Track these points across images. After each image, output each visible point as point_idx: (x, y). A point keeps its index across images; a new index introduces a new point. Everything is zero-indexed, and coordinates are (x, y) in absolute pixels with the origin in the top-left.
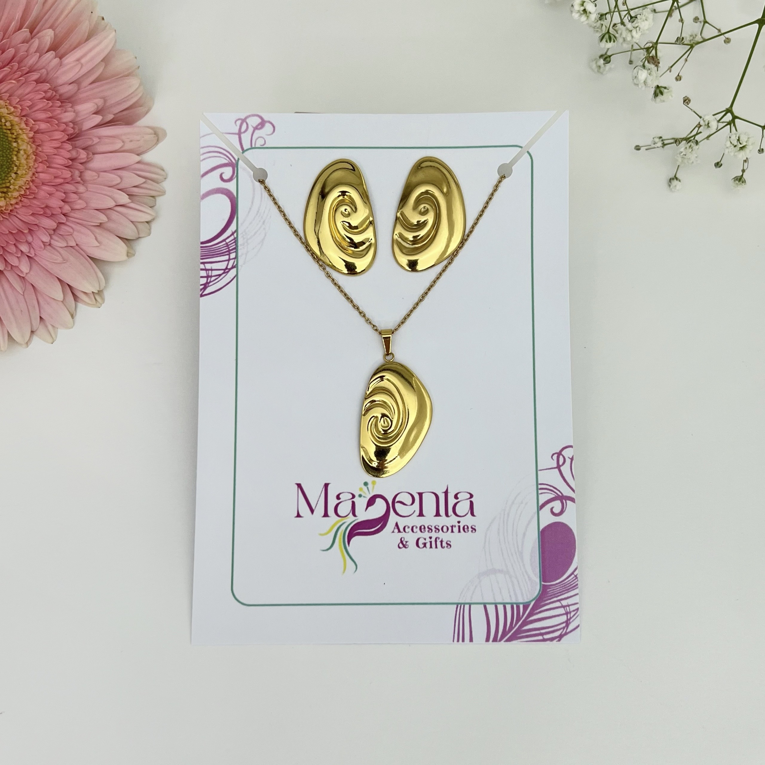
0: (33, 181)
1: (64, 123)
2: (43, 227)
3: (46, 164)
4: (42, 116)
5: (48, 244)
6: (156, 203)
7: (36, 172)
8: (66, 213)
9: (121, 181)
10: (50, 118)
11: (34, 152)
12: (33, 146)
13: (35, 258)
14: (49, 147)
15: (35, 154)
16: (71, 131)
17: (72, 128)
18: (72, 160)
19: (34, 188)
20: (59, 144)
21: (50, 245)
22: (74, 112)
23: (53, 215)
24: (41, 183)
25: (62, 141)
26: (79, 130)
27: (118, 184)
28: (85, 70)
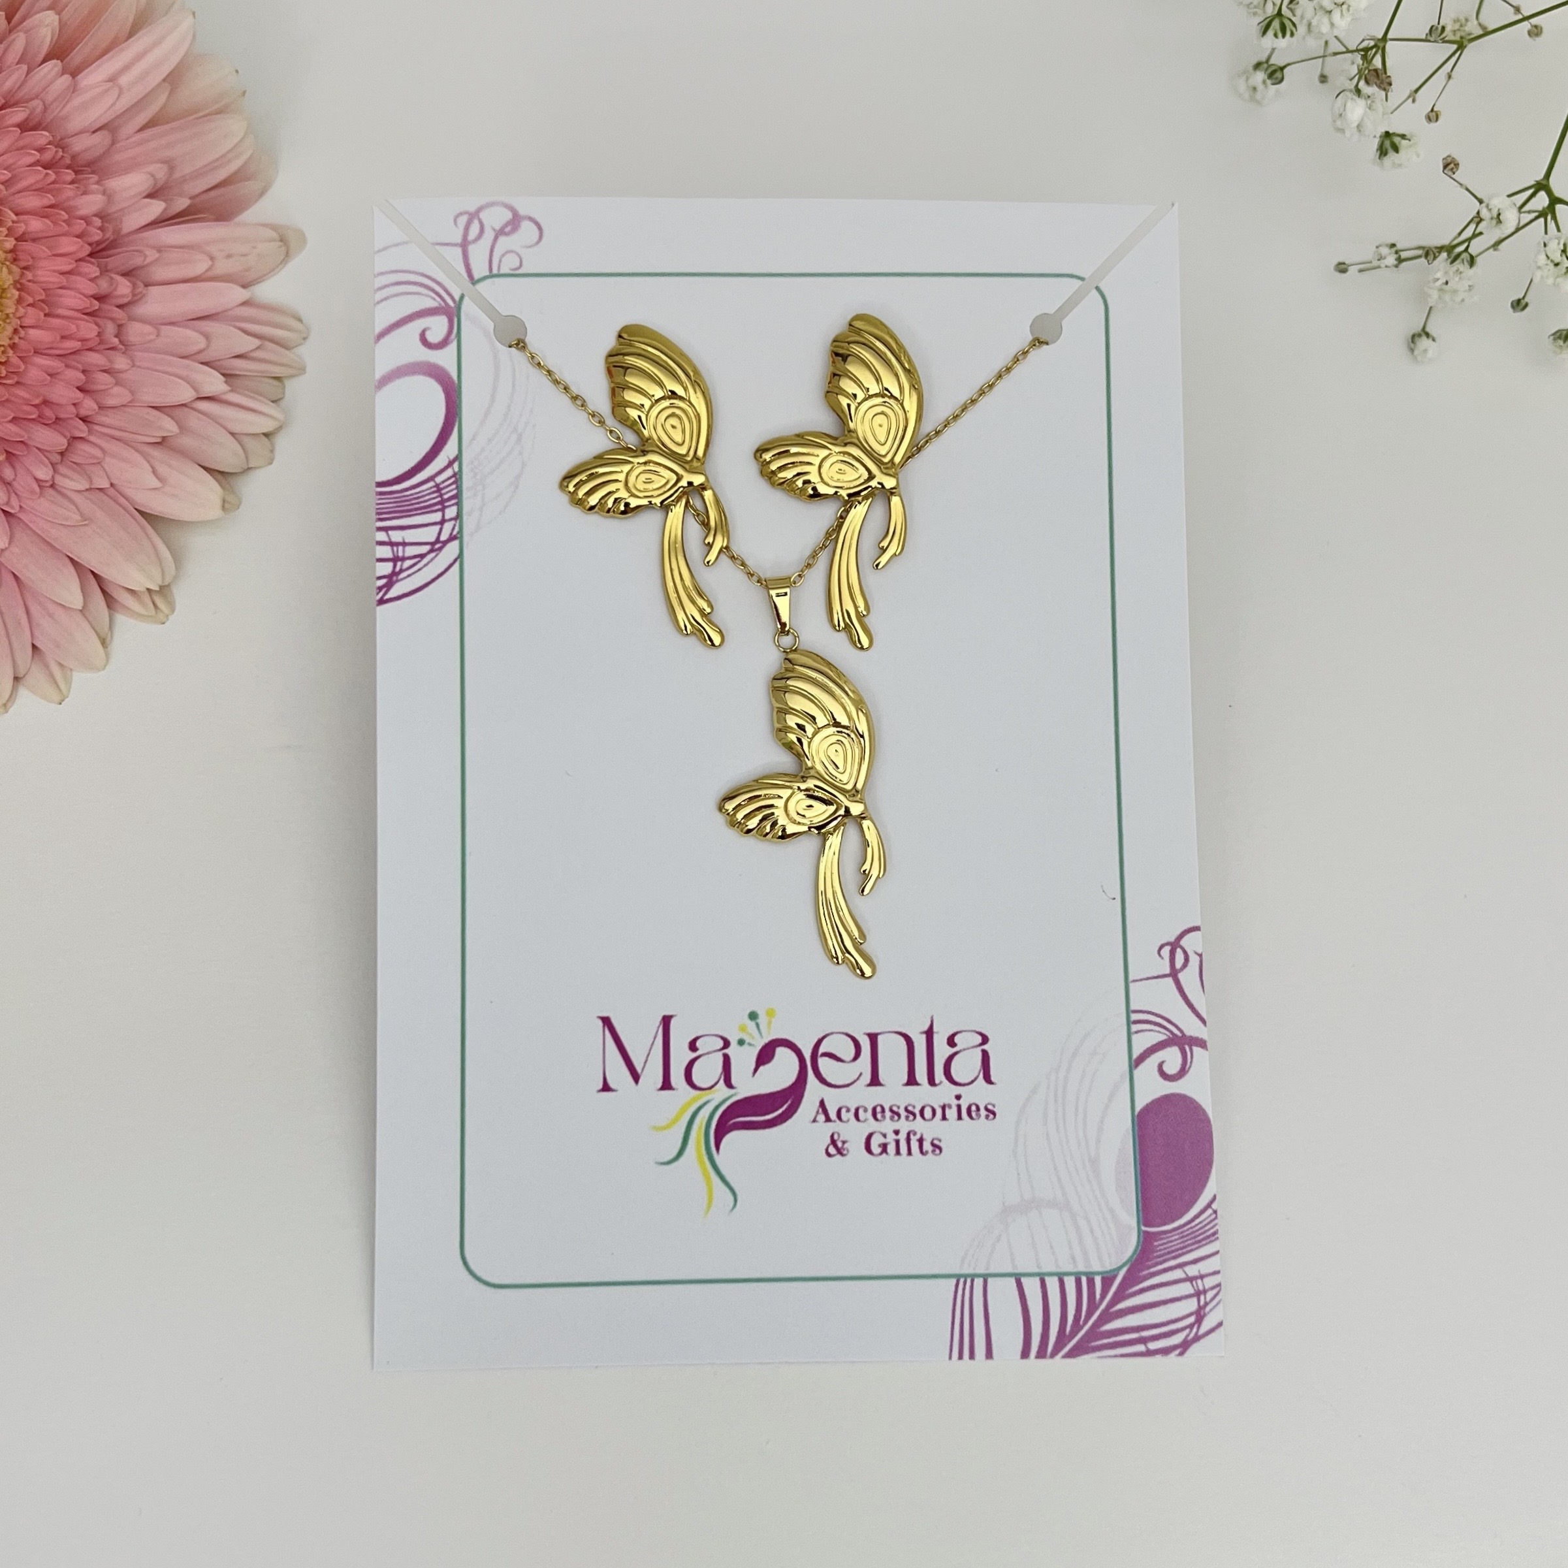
0: (13, 346)
1: (81, 218)
2: (39, 449)
3: (42, 309)
4: (33, 202)
5: (48, 484)
6: (284, 393)
7: (22, 327)
8: (87, 417)
10: (51, 206)
11: (16, 282)
12: (15, 268)
13: (21, 516)
14: (49, 270)
15: (19, 286)
16: (97, 236)
17: (100, 229)
18: (100, 298)
19: (14, 360)
20: (70, 264)
21: (52, 486)
22: (104, 193)
23: (58, 419)
24: (32, 351)
25: (78, 258)
26: (114, 232)
27: (200, 352)
28: (126, 102)
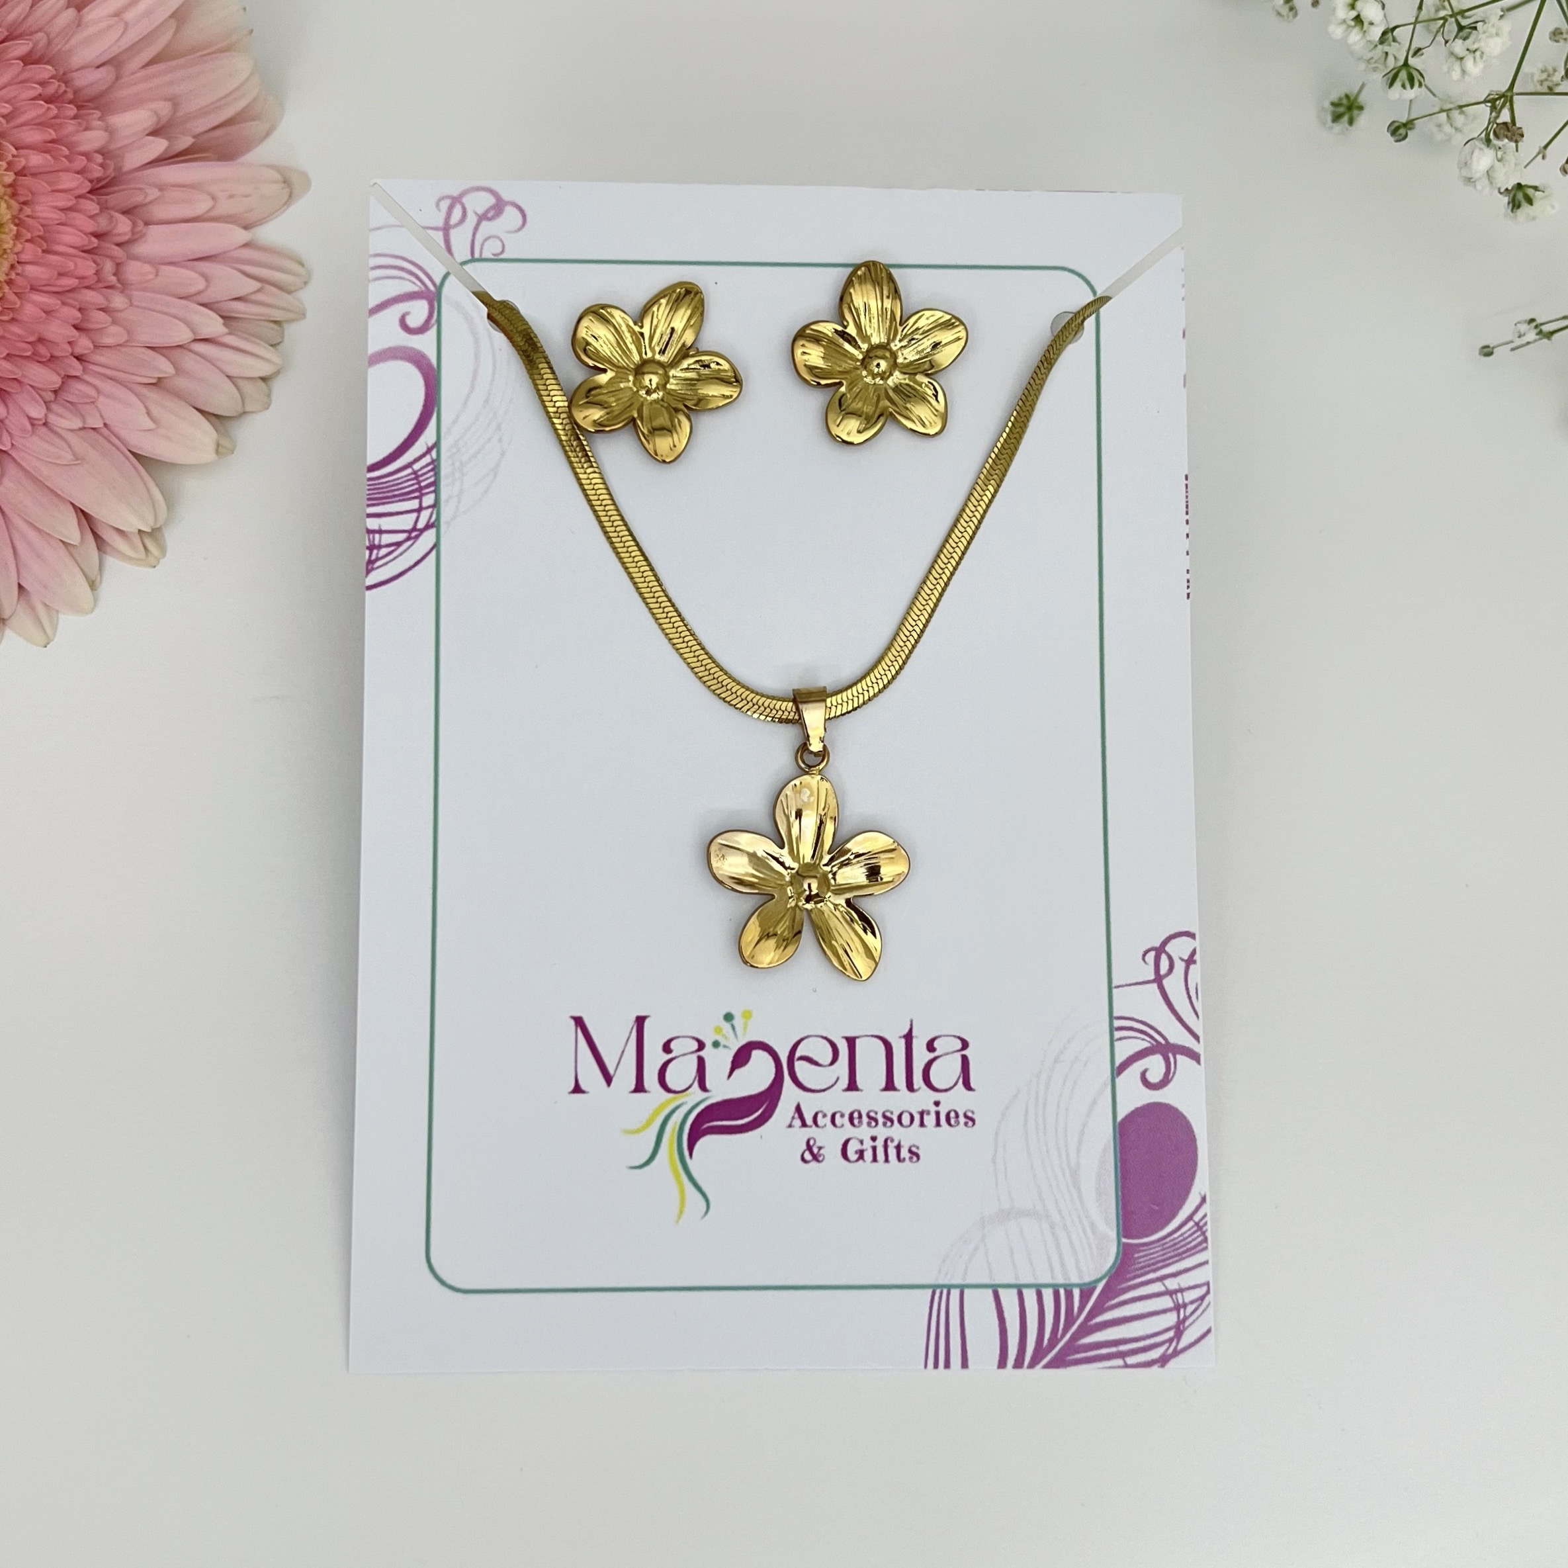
0: (10, 282)
1: (83, 154)
2: (31, 386)
3: (39, 245)
4: (34, 136)
5: (41, 423)
6: (283, 337)
7: (18, 262)
8: (83, 355)
9: (207, 287)
10: (53, 141)
11: (14, 217)
12: (13, 203)
14: (48, 206)
15: (17, 221)
16: (97, 173)
17: (101, 165)
18: (98, 236)
19: (10, 296)
20: (71, 200)
21: (45, 424)
22: (106, 129)
23: (52, 357)
24: (29, 287)
25: (78, 194)
26: (115, 170)
27: (200, 292)
28: (131, 37)
